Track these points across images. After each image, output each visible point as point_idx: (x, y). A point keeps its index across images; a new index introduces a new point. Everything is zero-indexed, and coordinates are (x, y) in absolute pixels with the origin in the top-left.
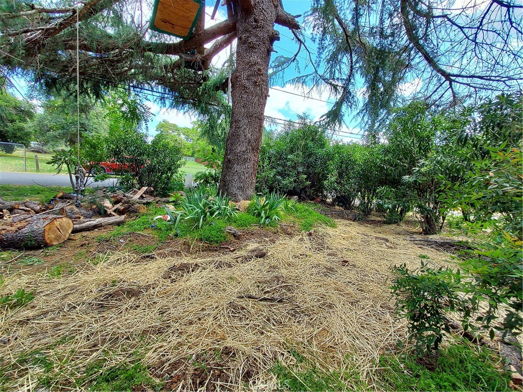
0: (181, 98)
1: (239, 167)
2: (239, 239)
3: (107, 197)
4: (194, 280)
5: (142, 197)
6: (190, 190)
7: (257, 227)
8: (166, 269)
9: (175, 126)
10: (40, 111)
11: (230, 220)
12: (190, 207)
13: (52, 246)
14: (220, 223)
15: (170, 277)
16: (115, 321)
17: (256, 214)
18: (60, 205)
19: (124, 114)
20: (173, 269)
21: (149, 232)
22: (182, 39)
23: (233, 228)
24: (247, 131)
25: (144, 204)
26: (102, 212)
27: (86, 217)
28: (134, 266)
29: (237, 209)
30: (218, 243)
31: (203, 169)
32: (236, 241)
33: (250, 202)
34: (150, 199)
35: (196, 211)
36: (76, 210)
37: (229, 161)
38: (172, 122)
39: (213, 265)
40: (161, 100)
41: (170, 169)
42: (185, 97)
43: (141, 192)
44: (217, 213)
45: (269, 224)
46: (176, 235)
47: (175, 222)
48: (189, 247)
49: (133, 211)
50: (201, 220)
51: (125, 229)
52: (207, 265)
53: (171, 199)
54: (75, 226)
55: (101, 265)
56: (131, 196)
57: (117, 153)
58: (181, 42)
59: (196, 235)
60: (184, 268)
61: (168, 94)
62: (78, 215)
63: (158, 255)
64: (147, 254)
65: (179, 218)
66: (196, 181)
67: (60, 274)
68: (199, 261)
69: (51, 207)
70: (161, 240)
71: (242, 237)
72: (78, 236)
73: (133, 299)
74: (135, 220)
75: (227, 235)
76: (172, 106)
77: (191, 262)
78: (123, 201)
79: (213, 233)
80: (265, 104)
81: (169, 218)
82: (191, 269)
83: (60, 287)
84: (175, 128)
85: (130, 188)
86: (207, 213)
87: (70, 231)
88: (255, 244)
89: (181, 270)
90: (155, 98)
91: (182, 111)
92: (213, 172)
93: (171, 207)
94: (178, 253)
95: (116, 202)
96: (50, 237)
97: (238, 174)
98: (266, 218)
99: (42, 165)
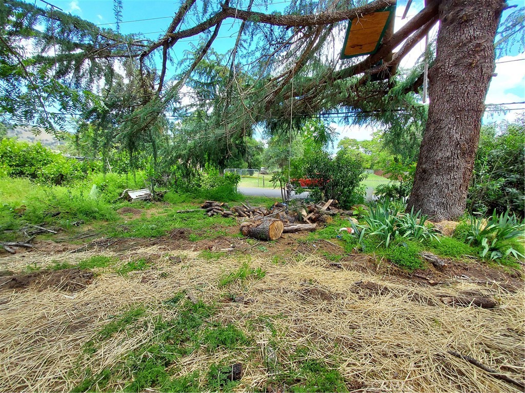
0: (363, 112)
1: (439, 177)
2: (441, 271)
3: (304, 207)
4: (383, 305)
5: (328, 209)
6: (371, 204)
7: (473, 261)
8: (353, 282)
9: (354, 141)
10: (266, 146)
11: (427, 243)
12: (375, 222)
13: (272, 240)
14: (413, 246)
15: (358, 293)
16: (314, 317)
17: (470, 242)
18: (276, 211)
19: (315, 138)
20: (360, 284)
21: (336, 242)
22: (369, 55)
23: (433, 255)
24: (453, 132)
25: (331, 215)
26: (301, 219)
27: (291, 222)
28: (324, 271)
29: (436, 231)
30: (411, 269)
31: (386, 182)
32: (437, 272)
33: (457, 223)
34: (335, 211)
35: (382, 228)
36: (285, 216)
37: (424, 171)
38: (351, 138)
39: (406, 295)
40: (345, 119)
41: (352, 183)
42: (368, 110)
43: (328, 204)
44: (408, 233)
45: (498, 260)
46: (361, 250)
47: (359, 236)
48: (376, 266)
49: (322, 221)
50: (388, 238)
51: (316, 236)
52: (399, 292)
53: (355, 212)
54: (286, 228)
55: (301, 263)
56: (321, 207)
57: (310, 171)
58: (368, 58)
59: (383, 254)
60: (371, 287)
61: (351, 112)
62: (286, 220)
63: (345, 265)
64: (334, 262)
65: (363, 232)
66: (377, 194)
67: (277, 262)
68: (387, 284)
69: (271, 212)
70: (346, 252)
71: (448, 269)
72: (286, 236)
73: (326, 302)
74: (323, 228)
75: (424, 262)
76: (355, 122)
77: (380, 283)
78: (315, 211)
79: (406, 256)
80: (486, 89)
81: (353, 232)
82: (380, 292)
83: (278, 272)
84: (355, 143)
85: (318, 200)
86: (395, 231)
87: (282, 232)
88: (472, 284)
89: (368, 288)
90: (340, 118)
91: (364, 125)
92: (398, 184)
93: (354, 221)
94: (364, 270)
95: (310, 212)
96: (272, 233)
97: (437, 186)
98: (492, 250)
99: (267, 183)
